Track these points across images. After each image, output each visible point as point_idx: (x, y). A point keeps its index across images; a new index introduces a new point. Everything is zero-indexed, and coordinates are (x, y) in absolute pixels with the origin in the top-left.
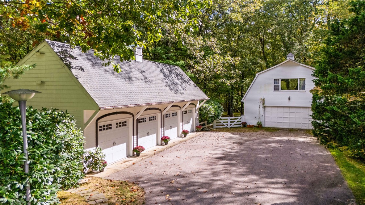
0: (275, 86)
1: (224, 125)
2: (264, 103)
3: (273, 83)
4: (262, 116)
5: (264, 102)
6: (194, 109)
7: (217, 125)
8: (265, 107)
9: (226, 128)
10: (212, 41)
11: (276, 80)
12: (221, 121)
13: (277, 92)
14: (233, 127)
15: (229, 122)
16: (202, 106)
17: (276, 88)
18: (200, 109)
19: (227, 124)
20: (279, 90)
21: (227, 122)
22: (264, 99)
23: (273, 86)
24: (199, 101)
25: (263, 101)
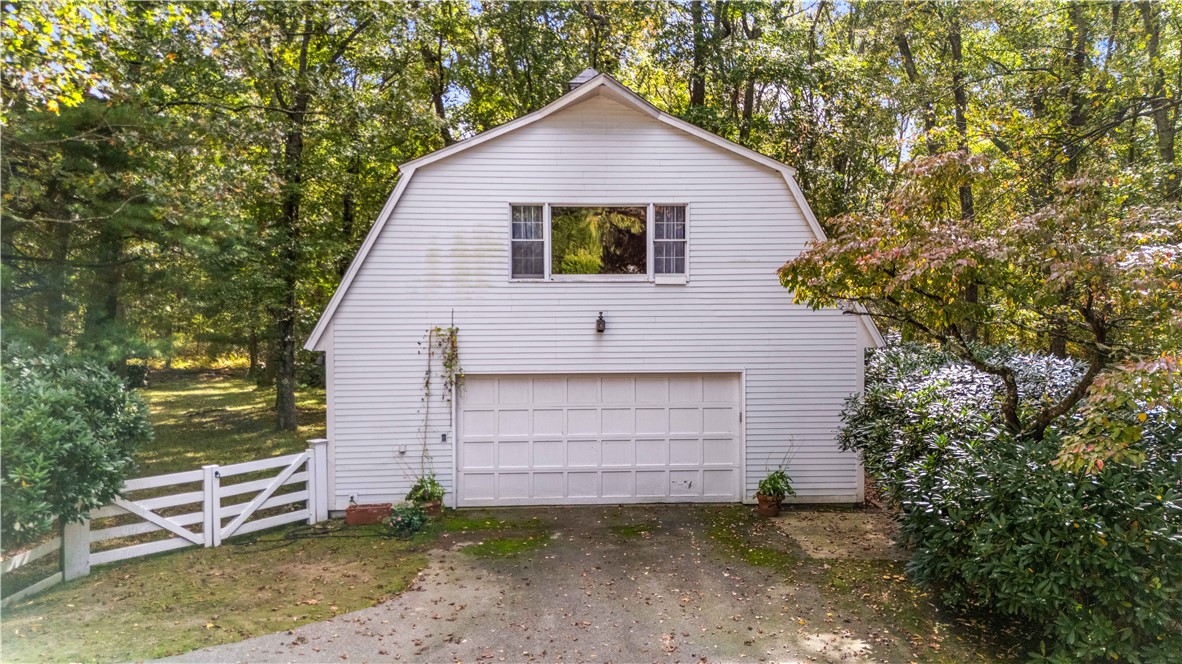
0: (516, 249)
2: (451, 359)
3: (509, 230)
4: (444, 437)
5: (454, 347)
8: (459, 381)
9: (182, 550)
11: (522, 213)
12: (142, 507)
13: (528, 288)
15: (207, 506)
17: (525, 263)
19: (193, 518)
20: (542, 272)
21: (197, 506)
22: (453, 333)
23: (509, 248)
25: (449, 346)
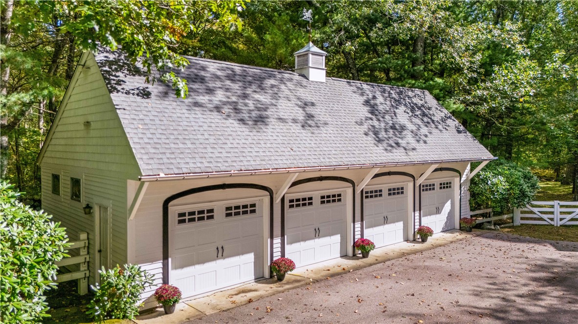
1: (541, 219)
6: (456, 182)
7: (522, 219)
9: (547, 225)
10: (508, 28)
12: (535, 210)
14: (566, 224)
15: (555, 213)
16: (478, 175)
18: (472, 181)
19: (551, 216)
21: (552, 213)
24: (471, 164)
